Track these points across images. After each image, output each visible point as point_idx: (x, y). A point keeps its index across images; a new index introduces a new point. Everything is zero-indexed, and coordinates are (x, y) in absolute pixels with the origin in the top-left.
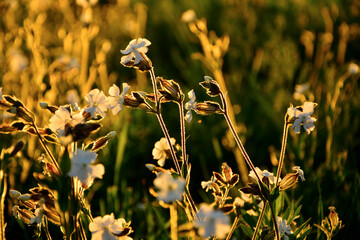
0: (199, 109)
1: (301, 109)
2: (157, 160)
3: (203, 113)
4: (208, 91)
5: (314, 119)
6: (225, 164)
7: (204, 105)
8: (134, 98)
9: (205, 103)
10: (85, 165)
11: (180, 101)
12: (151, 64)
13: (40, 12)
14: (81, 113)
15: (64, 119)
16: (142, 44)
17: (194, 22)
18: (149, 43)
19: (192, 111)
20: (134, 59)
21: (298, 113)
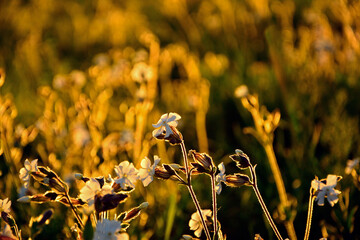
0: (229, 181)
1: (325, 182)
2: (193, 231)
3: (232, 185)
4: (238, 164)
5: (338, 192)
6: (258, 235)
7: (234, 177)
8: (165, 170)
9: (235, 175)
10: (110, 234)
11: (211, 173)
12: (181, 137)
13: (105, 88)
14: (112, 184)
15: (94, 190)
16: (173, 118)
17: (247, 97)
18: (179, 117)
19: (222, 183)
20: (164, 132)
21: (322, 186)
